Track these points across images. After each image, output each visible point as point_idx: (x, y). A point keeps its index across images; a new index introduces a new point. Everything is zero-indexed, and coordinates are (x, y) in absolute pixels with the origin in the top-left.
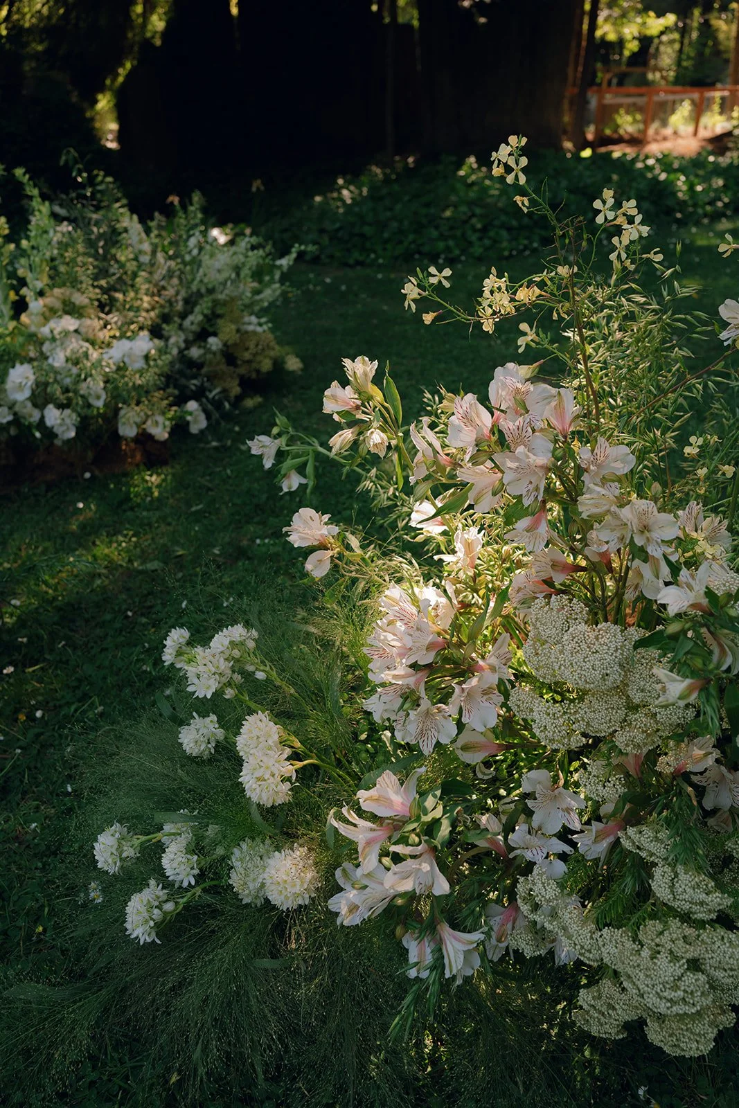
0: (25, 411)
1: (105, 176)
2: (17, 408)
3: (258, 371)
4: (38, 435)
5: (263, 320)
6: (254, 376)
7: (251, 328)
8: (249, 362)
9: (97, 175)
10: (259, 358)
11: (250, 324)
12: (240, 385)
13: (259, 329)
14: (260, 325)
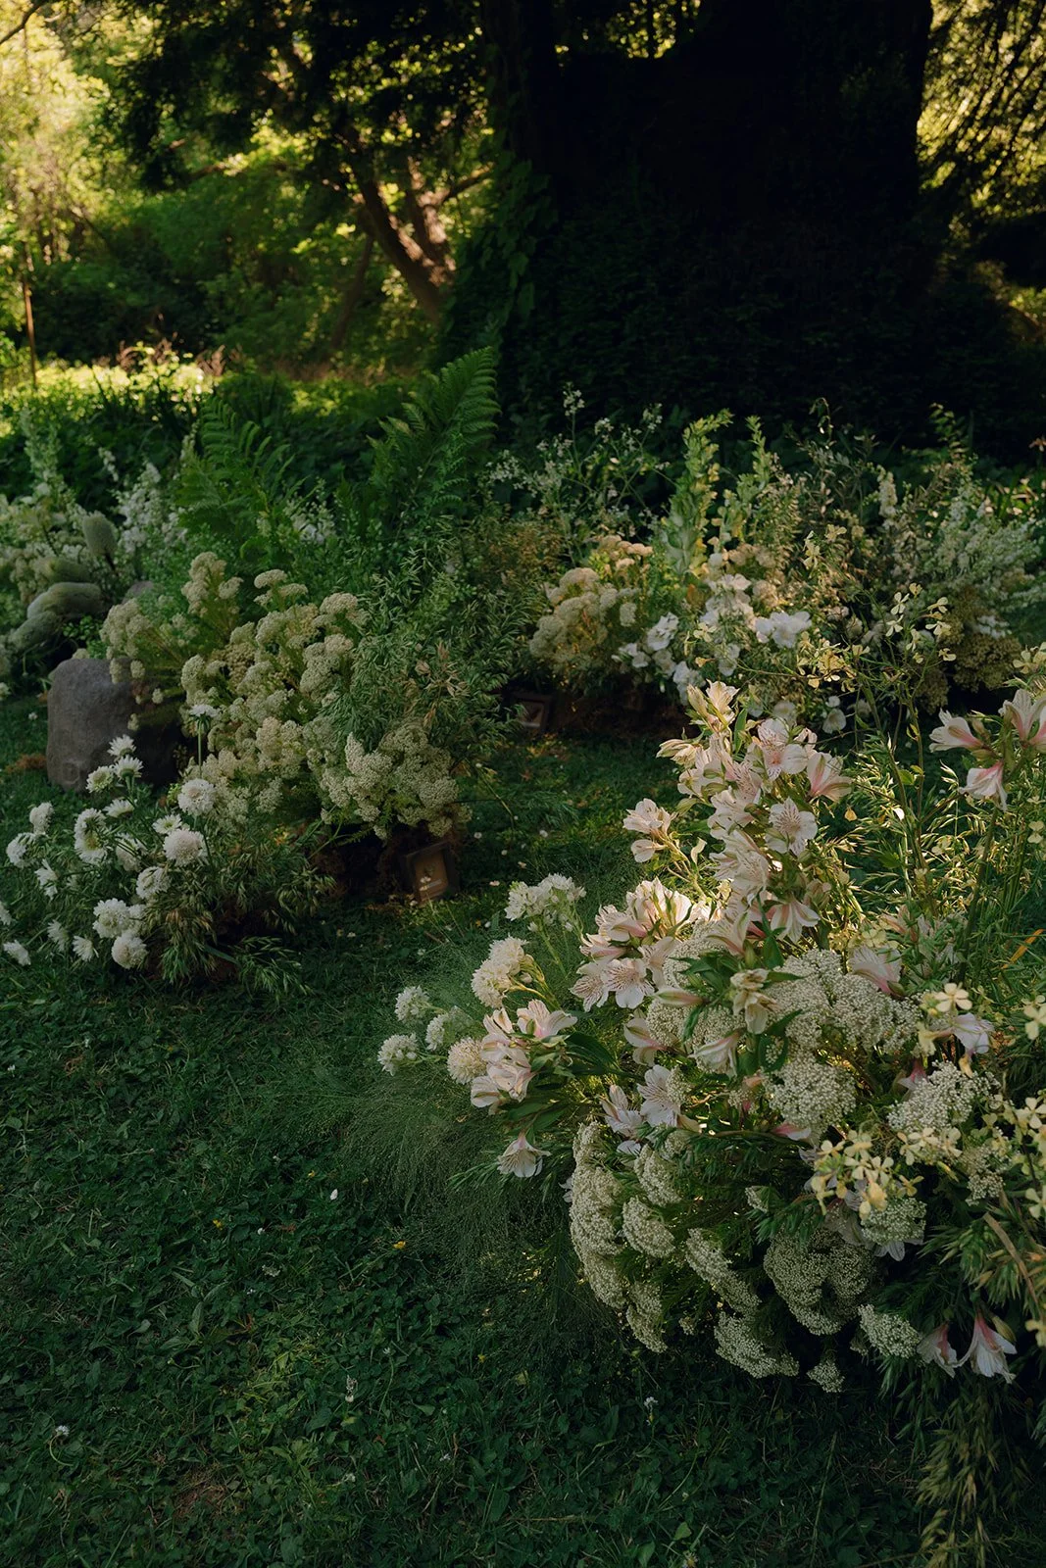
0: (662, 661)
1: (945, 410)
2: (655, 657)
3: (982, 685)
4: (662, 688)
5: (1004, 624)
6: (975, 689)
7: (985, 630)
8: (973, 671)
9: (937, 408)
10: (985, 669)
11: (986, 625)
12: (949, 695)
13: (995, 634)
14: (997, 628)
